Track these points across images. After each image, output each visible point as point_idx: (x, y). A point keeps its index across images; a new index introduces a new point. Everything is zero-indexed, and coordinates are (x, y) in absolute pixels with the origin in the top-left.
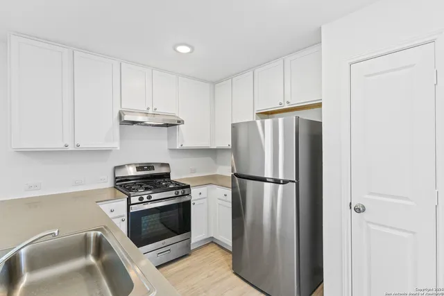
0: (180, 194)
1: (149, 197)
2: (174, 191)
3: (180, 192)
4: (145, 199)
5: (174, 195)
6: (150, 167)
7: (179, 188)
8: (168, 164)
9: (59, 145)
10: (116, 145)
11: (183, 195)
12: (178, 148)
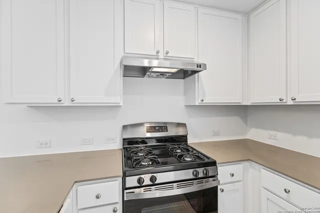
0: (201, 175)
1: (153, 179)
2: (191, 170)
3: (201, 172)
4: (147, 181)
5: (192, 177)
6: (163, 127)
7: (200, 166)
8: (185, 124)
9: (52, 100)
10: (118, 100)
11: (206, 177)
12: (197, 104)
